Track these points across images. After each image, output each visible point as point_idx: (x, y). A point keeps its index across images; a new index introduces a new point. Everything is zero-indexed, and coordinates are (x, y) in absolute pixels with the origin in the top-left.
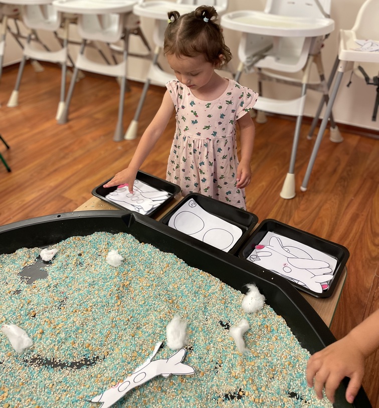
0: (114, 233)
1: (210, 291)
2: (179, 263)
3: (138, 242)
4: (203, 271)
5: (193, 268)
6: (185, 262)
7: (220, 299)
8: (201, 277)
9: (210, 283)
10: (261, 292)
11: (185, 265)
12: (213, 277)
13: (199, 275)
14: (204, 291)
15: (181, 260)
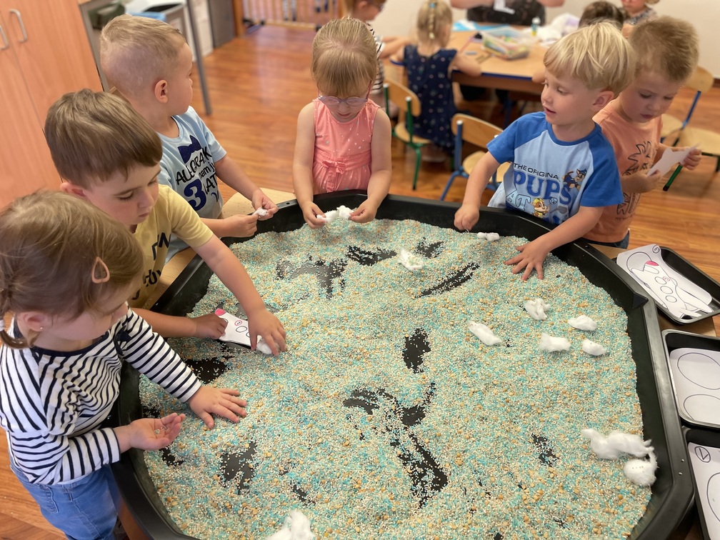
0: (616, 303)
1: (621, 423)
2: (631, 377)
3: (625, 329)
4: (641, 405)
5: (636, 395)
6: (637, 384)
8: (631, 407)
10: (658, 473)
11: (634, 384)
12: (641, 418)
13: (631, 403)
14: (616, 417)
15: (636, 378)
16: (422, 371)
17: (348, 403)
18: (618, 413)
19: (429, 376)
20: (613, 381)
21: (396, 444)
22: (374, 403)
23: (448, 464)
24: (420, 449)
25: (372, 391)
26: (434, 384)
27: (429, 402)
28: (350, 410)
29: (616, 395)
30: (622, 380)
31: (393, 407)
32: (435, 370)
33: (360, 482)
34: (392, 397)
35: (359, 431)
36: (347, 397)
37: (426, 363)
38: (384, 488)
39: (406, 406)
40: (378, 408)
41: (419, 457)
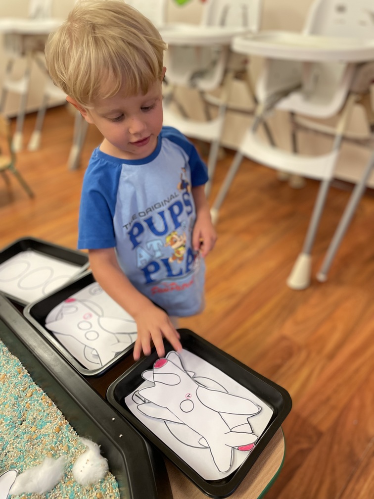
1: (42, 430)
2: (21, 375)
5: (37, 388)
7: (47, 449)
8: (40, 404)
9: (46, 417)
10: (104, 453)
11: (28, 379)
12: (55, 407)
13: (38, 401)
14: (33, 429)
15: (26, 371)
18: (33, 423)
20: (8, 395)
29: (19, 405)
30: (15, 387)
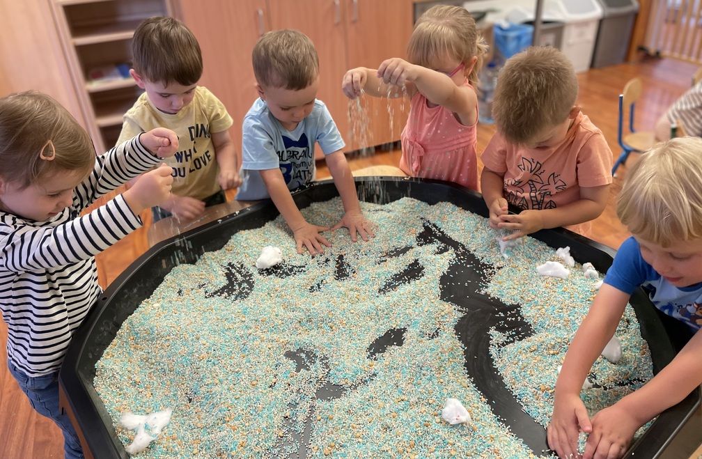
16: (375, 359)
17: (289, 355)
19: (377, 366)
21: (293, 405)
22: (309, 364)
23: (316, 448)
24: (308, 421)
25: (317, 354)
26: (376, 375)
27: (356, 388)
28: (284, 360)
31: (320, 377)
32: (387, 363)
33: (232, 417)
34: (327, 367)
35: (274, 380)
36: (293, 349)
37: (386, 354)
38: (245, 433)
39: (332, 381)
40: (308, 370)
41: (300, 428)
